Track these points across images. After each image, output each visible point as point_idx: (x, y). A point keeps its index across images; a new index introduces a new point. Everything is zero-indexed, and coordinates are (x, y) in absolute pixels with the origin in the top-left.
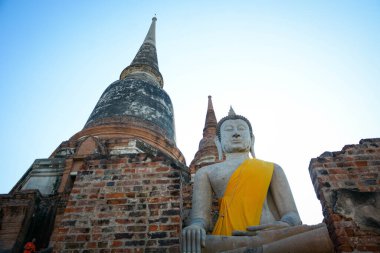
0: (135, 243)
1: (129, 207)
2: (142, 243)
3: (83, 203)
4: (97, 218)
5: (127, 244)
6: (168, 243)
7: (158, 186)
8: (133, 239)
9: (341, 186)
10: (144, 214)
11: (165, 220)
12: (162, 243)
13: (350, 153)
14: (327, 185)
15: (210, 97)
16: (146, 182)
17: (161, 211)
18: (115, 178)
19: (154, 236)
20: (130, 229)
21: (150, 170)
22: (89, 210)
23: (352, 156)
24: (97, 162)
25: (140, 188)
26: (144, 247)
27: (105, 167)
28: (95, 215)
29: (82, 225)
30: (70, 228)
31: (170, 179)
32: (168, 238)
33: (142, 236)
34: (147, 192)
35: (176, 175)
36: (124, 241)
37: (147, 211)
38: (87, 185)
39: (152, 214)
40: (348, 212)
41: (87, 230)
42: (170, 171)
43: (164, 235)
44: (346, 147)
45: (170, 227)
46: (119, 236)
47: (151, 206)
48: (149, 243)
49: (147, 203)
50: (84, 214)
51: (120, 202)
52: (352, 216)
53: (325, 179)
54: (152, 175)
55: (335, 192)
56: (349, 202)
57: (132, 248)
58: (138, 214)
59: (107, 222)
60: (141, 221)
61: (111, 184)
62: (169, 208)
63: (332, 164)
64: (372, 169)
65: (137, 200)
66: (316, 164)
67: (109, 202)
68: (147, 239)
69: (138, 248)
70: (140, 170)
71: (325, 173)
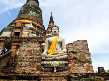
0: (32, 60)
1: (31, 53)
2: (34, 60)
3: (22, 52)
4: (25, 55)
5: (31, 60)
7: (37, 49)
8: (32, 59)
9: (71, 50)
11: (38, 56)
14: (69, 50)
16: (35, 48)
17: (37, 54)
18: (28, 47)
19: (36, 59)
20: (32, 57)
21: (35, 45)
22: (23, 53)
23: (75, 44)
24: (24, 43)
25: (33, 49)
26: (34, 61)
27: (26, 44)
28: (25, 54)
29: (22, 56)
30: (20, 57)
31: (40, 47)
32: (39, 59)
33: (34, 59)
34: (35, 50)
35: (41, 46)
37: (35, 54)
38: (22, 48)
39: (36, 54)
40: (71, 55)
41: (23, 57)
42: (39, 45)
43: (38, 59)
45: (39, 57)
46: (29, 59)
47: (36, 53)
48: (35, 60)
51: (29, 52)
52: (72, 56)
53: (69, 48)
54: (36, 46)
55: (70, 51)
56: (72, 53)
58: (33, 54)
59: (27, 56)
60: (33, 56)
61: (27, 48)
62: (39, 53)
63: (70, 45)
64: (78, 47)
65: (33, 51)
66: (68, 45)
67: (27, 52)
68: (35, 59)
69: (33, 61)
70: (33, 45)
71: (69, 47)
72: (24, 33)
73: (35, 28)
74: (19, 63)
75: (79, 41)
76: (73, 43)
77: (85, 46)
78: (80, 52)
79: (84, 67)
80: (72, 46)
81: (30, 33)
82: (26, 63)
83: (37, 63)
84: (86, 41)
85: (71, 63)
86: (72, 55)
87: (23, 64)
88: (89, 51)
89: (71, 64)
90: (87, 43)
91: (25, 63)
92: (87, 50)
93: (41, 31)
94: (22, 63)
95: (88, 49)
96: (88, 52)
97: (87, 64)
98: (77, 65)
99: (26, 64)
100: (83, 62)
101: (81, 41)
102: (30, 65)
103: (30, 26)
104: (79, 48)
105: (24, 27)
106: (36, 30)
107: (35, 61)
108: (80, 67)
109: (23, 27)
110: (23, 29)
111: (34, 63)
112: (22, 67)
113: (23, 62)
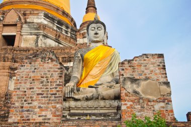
0: (44, 97)
1: (42, 82)
2: (47, 97)
3: (22, 80)
4: (29, 87)
5: (42, 97)
7: (54, 73)
8: (44, 95)
9: (128, 76)
11: (56, 88)
12: (55, 97)
14: (123, 75)
16: (49, 71)
17: (55, 84)
18: (35, 69)
19: (52, 94)
20: (43, 91)
21: (50, 65)
22: (25, 83)
23: (136, 62)
24: (27, 61)
25: (46, 74)
27: (30, 63)
28: (28, 85)
29: (23, 90)
30: (18, 90)
31: (59, 70)
32: (57, 95)
33: (47, 94)
34: (49, 76)
35: (61, 68)
36: (40, 96)
37: (49, 84)
39: (51, 85)
41: (25, 92)
42: (59, 66)
44: (135, 57)
45: (58, 91)
46: (38, 94)
47: (51, 82)
48: (50, 97)
49: (49, 81)
50: (23, 85)
51: (38, 80)
53: (122, 72)
54: (51, 68)
55: (125, 78)
56: (129, 83)
57: (44, 99)
58: (46, 85)
59: (33, 88)
60: (47, 88)
61: (34, 72)
62: (58, 83)
63: (126, 65)
64: (143, 68)
65: (45, 79)
66: (120, 65)
67: (33, 80)
68: (49, 96)
69: (46, 99)
70: (46, 65)
71: (123, 70)
72: (24, 37)
73: (51, 25)
74: (17, 104)
75: (145, 55)
76: (133, 60)
77: (159, 65)
78: (147, 79)
79: (154, 111)
80: (130, 66)
81: (41, 37)
82: (31, 103)
83: (55, 103)
84: (161, 56)
85: (126, 102)
86: (129, 87)
87: (25, 105)
88: (166, 77)
89: (126, 104)
90: (164, 60)
91: (29, 103)
92: (163, 74)
93: (66, 32)
94: (23, 104)
95: (166, 74)
96: (165, 80)
97: (162, 104)
98: (139, 106)
99: (31, 105)
100: (153, 101)
101: (150, 55)
102: (40, 107)
103: (39, 21)
104: (146, 71)
105: (26, 22)
106: (53, 29)
107: (49, 100)
108: (146, 111)
109: (22, 24)
110: (22, 27)
111: (48, 103)
112: (22, 111)
113: (25, 101)
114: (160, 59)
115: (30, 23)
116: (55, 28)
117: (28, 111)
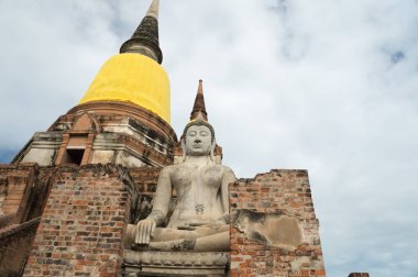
0: (90, 239)
1: (89, 213)
2: (95, 240)
3: (55, 207)
4: (65, 219)
5: (85, 239)
6: (112, 241)
7: (111, 197)
8: (89, 236)
9: (245, 207)
10: (99, 218)
11: (112, 224)
12: (108, 240)
13: (259, 181)
14: (235, 205)
15: (201, 81)
16: (103, 194)
17: (111, 217)
18: (81, 189)
19: (104, 235)
20: (88, 228)
21: (107, 184)
22: (61, 212)
23: (260, 184)
24: (68, 175)
25: (97, 198)
26: (96, 243)
27: (74, 179)
28: (65, 217)
29: (55, 224)
30: (47, 225)
31: (121, 193)
32: (113, 237)
33: (96, 235)
34: (103, 202)
35: (125, 190)
36: (83, 237)
37: (101, 216)
38: (60, 192)
39: (104, 219)
40: (243, 227)
41: (58, 227)
42: (122, 186)
43: (111, 235)
44: (258, 175)
45: (116, 230)
46: (80, 234)
47: (104, 213)
48: (100, 240)
49: (101, 210)
50: (56, 215)
51: (82, 208)
52: (245, 231)
53: (235, 200)
54: (108, 188)
55: (239, 211)
56: (246, 220)
57: (88, 242)
58: (95, 218)
59: (72, 222)
60: (96, 224)
61: (77, 193)
62: (117, 215)
63: (243, 188)
64: (271, 195)
65: (95, 207)
66: (232, 187)
67: (75, 207)
68: (99, 237)
69: (92, 243)
70: (99, 183)
71: (236, 196)
73: (138, 137)
74: (42, 249)
75: (276, 170)
76: (254, 180)
77: (300, 190)
78: (278, 213)
79: (290, 271)
80: (248, 190)
81: (120, 153)
82: (65, 249)
83: (107, 251)
84: (303, 173)
85: (240, 256)
86: (247, 227)
87: (56, 251)
88: (313, 210)
89: (238, 259)
90: (308, 181)
91: (61, 249)
92: (307, 205)
93: (161, 148)
94: (51, 249)
95: (312, 205)
96: (310, 216)
97: (305, 260)
98: (263, 263)
99: (65, 252)
100: (289, 253)
101: (285, 171)
102: (79, 258)
103: (122, 130)
104: (277, 199)
105: (102, 132)
107: (98, 245)
108: (275, 272)
109: (96, 133)
110: (95, 138)
111: (95, 251)
112: (49, 262)
113: (56, 244)
114: (302, 179)
115: (107, 132)
116: (144, 142)
117: (58, 262)
